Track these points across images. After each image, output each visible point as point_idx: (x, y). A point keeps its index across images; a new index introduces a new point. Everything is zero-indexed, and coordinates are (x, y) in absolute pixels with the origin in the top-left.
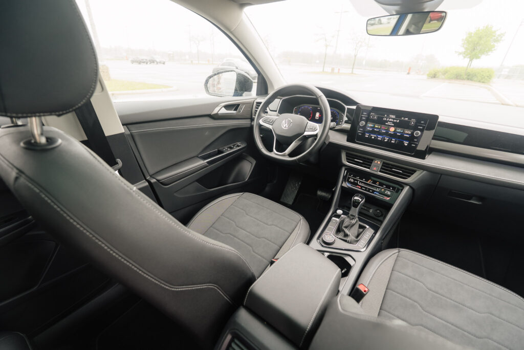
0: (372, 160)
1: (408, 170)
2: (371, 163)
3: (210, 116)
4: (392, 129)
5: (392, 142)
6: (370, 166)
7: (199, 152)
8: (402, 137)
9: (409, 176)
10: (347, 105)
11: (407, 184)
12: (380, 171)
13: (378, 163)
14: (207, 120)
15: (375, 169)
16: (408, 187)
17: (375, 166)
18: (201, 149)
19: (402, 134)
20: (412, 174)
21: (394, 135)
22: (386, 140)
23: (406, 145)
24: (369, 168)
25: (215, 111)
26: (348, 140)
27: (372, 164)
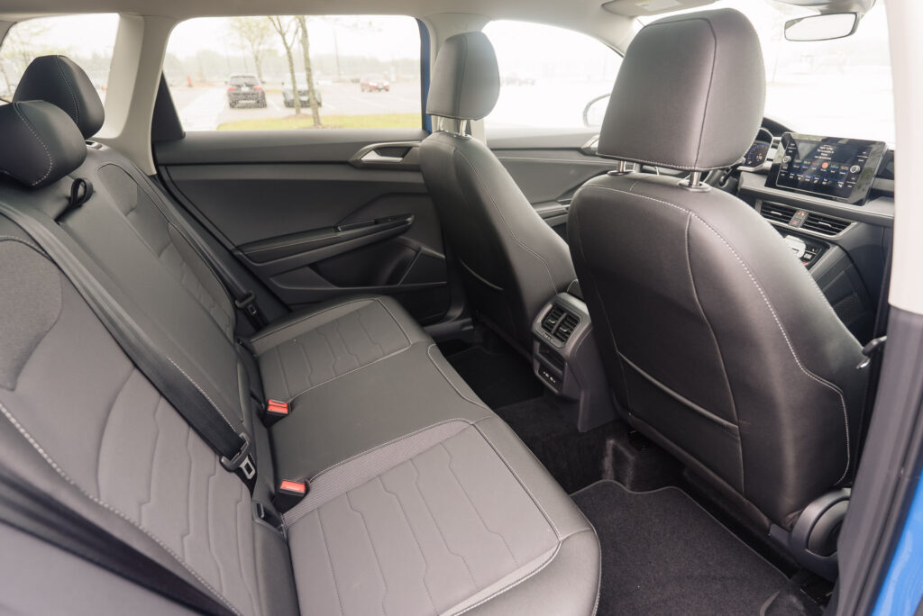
0: (795, 211)
1: (838, 222)
2: (792, 215)
3: (579, 150)
4: (825, 165)
5: (824, 183)
6: (790, 219)
7: (560, 195)
8: (837, 177)
9: (839, 231)
10: (774, 136)
11: (834, 243)
12: (803, 227)
13: (801, 215)
14: (575, 154)
15: (795, 223)
16: (837, 247)
17: (796, 219)
18: (562, 192)
19: (837, 171)
20: (844, 228)
21: (827, 174)
22: (816, 182)
23: (841, 186)
24: (787, 223)
25: (587, 145)
26: (767, 185)
27: (793, 218)
